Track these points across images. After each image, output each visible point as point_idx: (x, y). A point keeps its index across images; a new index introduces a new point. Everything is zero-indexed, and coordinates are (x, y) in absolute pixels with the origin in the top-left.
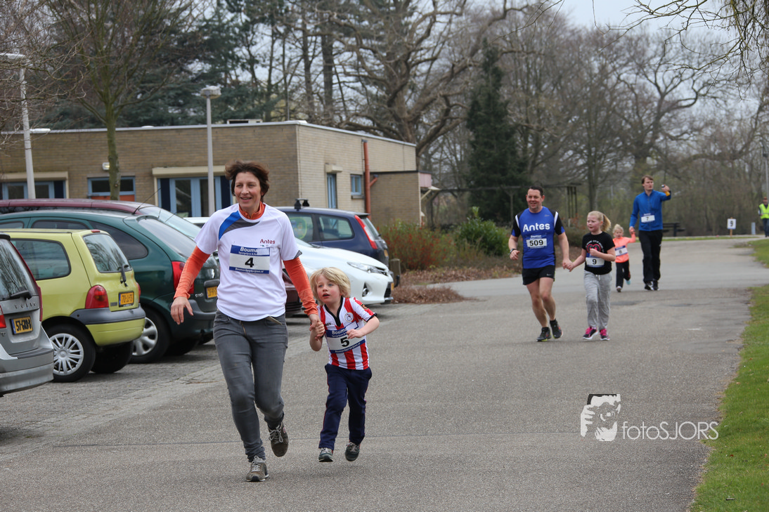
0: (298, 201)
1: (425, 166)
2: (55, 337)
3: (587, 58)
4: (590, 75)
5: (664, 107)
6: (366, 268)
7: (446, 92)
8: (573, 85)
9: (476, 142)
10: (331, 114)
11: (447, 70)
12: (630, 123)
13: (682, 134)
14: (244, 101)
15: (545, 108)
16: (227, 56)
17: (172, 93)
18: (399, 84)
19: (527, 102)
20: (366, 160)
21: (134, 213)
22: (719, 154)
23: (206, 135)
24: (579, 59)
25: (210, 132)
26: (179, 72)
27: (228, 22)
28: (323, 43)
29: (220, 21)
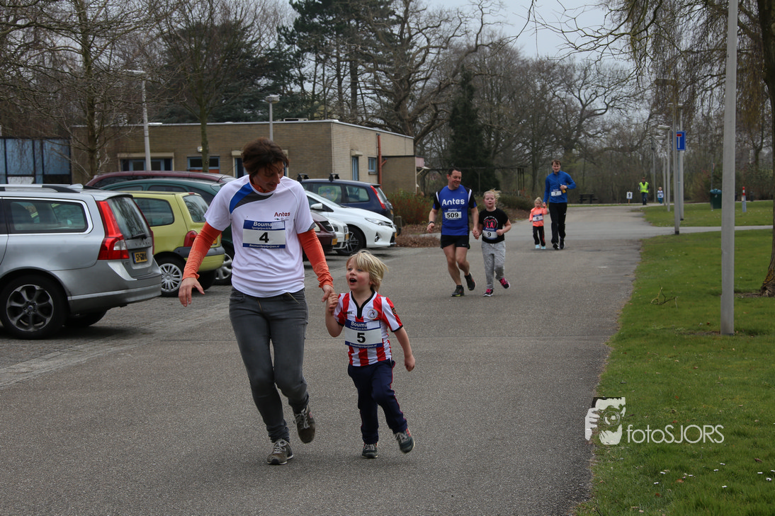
0: (331, 175)
1: (420, 153)
2: (163, 266)
3: (533, 80)
4: (535, 92)
6: (378, 222)
7: (435, 102)
8: (523, 98)
9: (456, 136)
10: (355, 115)
11: (436, 86)
12: (562, 125)
13: (597, 134)
14: (295, 106)
16: (285, 74)
17: (246, 100)
18: (403, 95)
19: (491, 109)
20: (379, 147)
21: (218, 182)
22: (622, 148)
23: (268, 129)
24: (527, 81)
25: (271, 127)
26: (251, 85)
27: (286, 51)
28: (351, 67)
29: (280, 50)
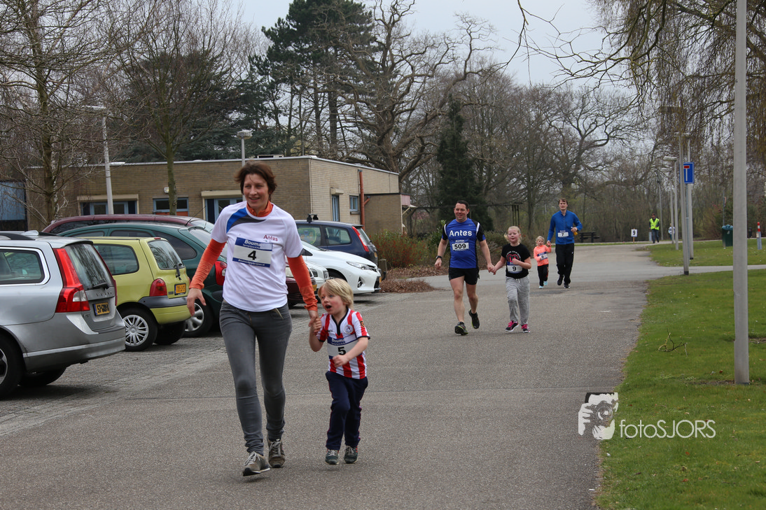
0: (310, 216)
1: (405, 190)
2: (127, 317)
3: (526, 109)
4: (529, 122)
5: (584, 146)
6: (361, 266)
7: (421, 135)
8: (516, 129)
9: (444, 172)
10: (335, 151)
11: (423, 118)
12: (559, 158)
13: (597, 167)
14: (270, 141)
15: (495, 146)
16: (258, 107)
17: (216, 135)
18: (386, 128)
19: (482, 142)
20: (361, 185)
21: (186, 225)
22: (625, 181)
24: (521, 110)
26: (222, 120)
27: (258, 82)
28: (329, 98)
29: (252, 81)
